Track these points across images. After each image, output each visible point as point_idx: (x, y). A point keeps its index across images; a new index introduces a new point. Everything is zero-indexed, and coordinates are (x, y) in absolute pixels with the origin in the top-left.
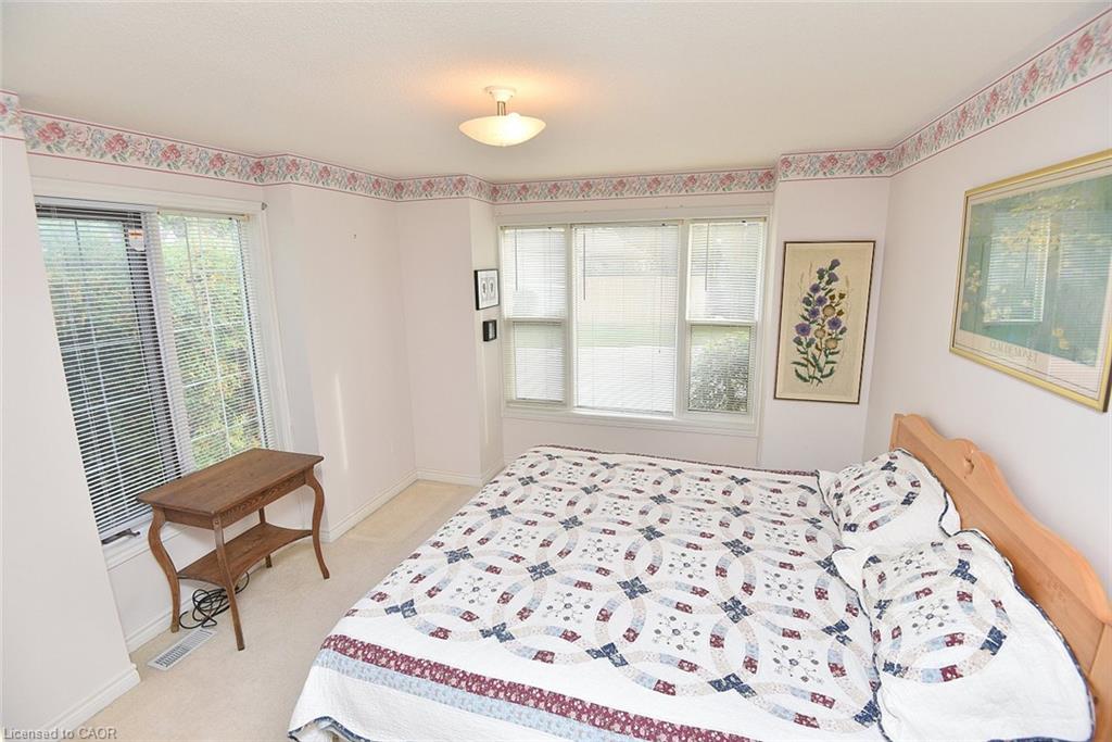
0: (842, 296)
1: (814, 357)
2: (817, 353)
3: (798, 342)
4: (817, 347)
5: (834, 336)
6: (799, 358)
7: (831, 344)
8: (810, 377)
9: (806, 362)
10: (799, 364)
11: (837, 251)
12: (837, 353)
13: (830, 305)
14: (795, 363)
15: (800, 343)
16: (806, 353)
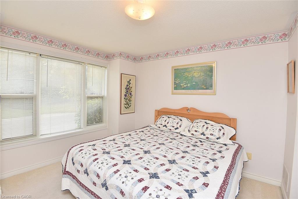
0: (131, 88)
5: (131, 97)
8: (127, 107)
10: (125, 104)
11: (130, 77)
12: (131, 101)
15: (125, 99)
16: (126, 101)
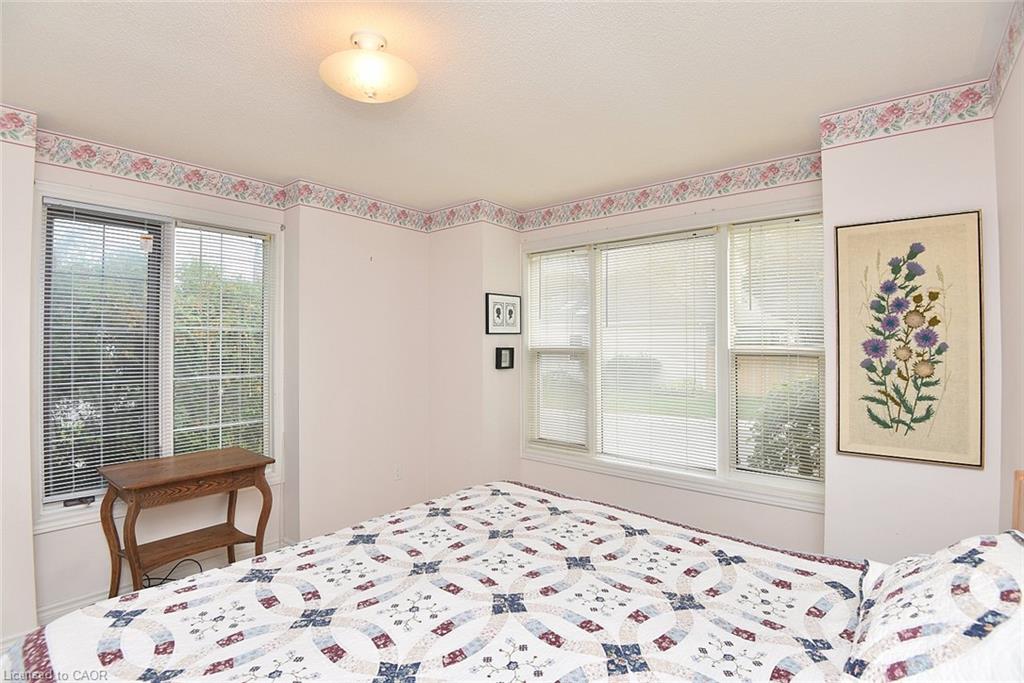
0: (933, 296)
1: (897, 390)
2: (901, 384)
3: (871, 368)
4: (900, 374)
5: (926, 357)
6: (873, 391)
7: (924, 370)
8: (892, 420)
9: (884, 398)
10: (873, 399)
11: (918, 232)
12: (936, 383)
13: (916, 311)
14: (867, 398)
16: (883, 383)
